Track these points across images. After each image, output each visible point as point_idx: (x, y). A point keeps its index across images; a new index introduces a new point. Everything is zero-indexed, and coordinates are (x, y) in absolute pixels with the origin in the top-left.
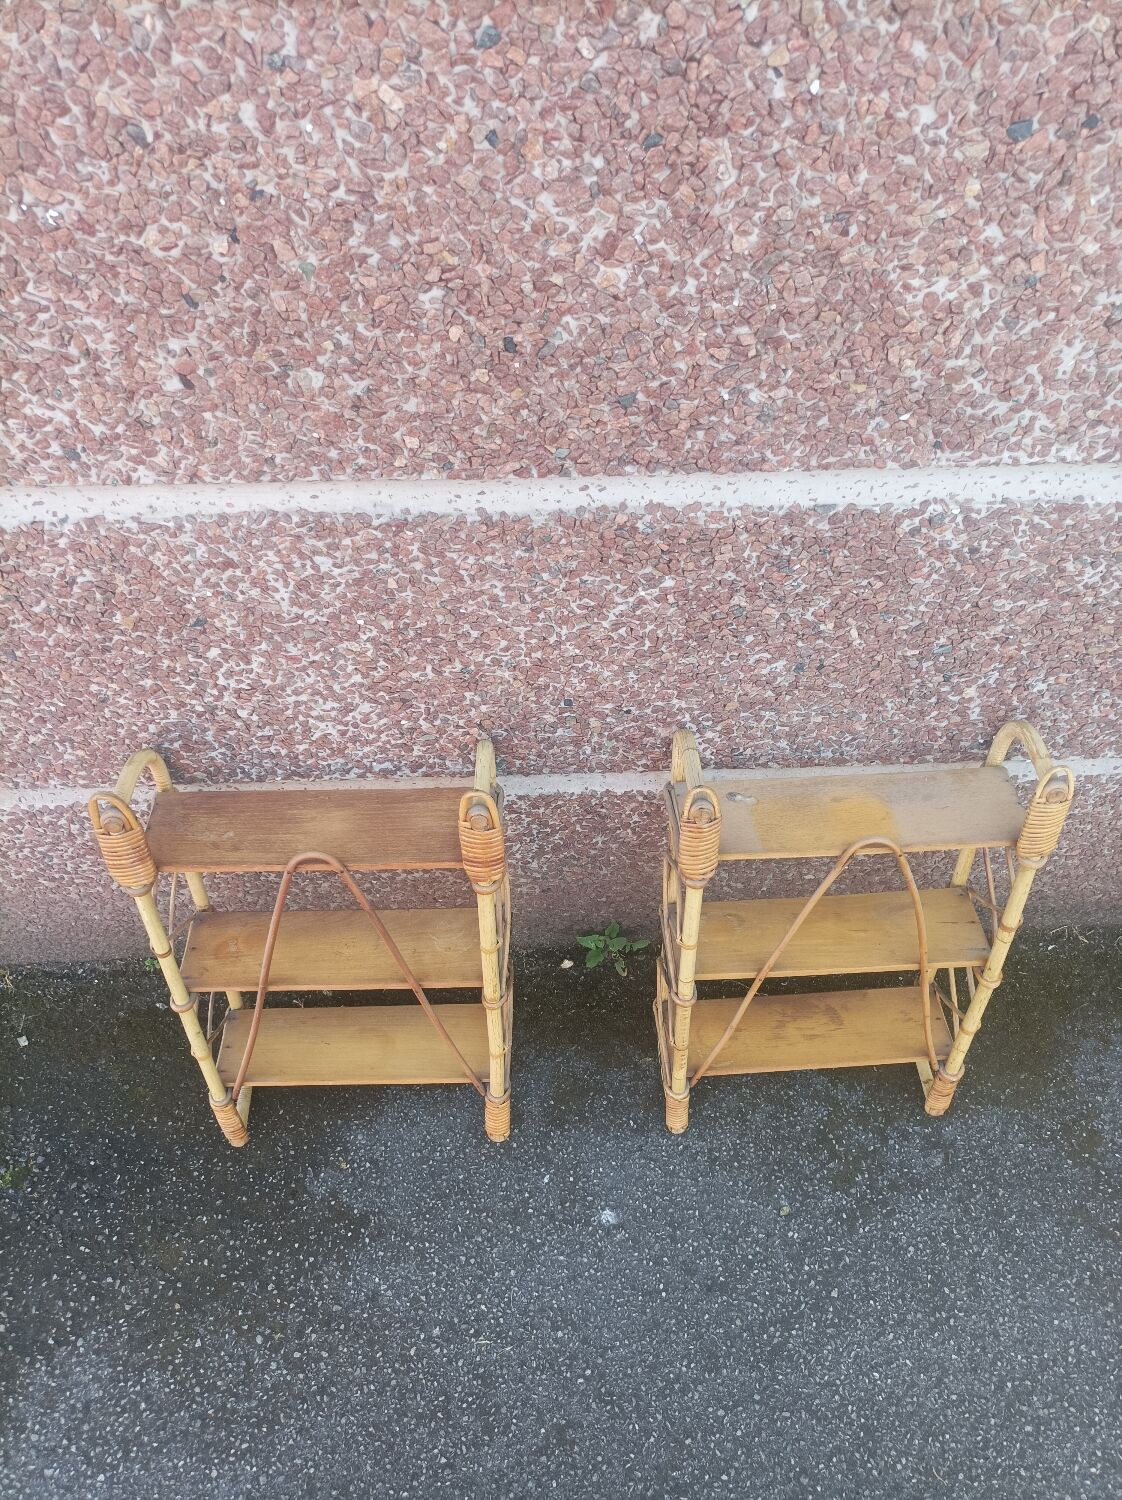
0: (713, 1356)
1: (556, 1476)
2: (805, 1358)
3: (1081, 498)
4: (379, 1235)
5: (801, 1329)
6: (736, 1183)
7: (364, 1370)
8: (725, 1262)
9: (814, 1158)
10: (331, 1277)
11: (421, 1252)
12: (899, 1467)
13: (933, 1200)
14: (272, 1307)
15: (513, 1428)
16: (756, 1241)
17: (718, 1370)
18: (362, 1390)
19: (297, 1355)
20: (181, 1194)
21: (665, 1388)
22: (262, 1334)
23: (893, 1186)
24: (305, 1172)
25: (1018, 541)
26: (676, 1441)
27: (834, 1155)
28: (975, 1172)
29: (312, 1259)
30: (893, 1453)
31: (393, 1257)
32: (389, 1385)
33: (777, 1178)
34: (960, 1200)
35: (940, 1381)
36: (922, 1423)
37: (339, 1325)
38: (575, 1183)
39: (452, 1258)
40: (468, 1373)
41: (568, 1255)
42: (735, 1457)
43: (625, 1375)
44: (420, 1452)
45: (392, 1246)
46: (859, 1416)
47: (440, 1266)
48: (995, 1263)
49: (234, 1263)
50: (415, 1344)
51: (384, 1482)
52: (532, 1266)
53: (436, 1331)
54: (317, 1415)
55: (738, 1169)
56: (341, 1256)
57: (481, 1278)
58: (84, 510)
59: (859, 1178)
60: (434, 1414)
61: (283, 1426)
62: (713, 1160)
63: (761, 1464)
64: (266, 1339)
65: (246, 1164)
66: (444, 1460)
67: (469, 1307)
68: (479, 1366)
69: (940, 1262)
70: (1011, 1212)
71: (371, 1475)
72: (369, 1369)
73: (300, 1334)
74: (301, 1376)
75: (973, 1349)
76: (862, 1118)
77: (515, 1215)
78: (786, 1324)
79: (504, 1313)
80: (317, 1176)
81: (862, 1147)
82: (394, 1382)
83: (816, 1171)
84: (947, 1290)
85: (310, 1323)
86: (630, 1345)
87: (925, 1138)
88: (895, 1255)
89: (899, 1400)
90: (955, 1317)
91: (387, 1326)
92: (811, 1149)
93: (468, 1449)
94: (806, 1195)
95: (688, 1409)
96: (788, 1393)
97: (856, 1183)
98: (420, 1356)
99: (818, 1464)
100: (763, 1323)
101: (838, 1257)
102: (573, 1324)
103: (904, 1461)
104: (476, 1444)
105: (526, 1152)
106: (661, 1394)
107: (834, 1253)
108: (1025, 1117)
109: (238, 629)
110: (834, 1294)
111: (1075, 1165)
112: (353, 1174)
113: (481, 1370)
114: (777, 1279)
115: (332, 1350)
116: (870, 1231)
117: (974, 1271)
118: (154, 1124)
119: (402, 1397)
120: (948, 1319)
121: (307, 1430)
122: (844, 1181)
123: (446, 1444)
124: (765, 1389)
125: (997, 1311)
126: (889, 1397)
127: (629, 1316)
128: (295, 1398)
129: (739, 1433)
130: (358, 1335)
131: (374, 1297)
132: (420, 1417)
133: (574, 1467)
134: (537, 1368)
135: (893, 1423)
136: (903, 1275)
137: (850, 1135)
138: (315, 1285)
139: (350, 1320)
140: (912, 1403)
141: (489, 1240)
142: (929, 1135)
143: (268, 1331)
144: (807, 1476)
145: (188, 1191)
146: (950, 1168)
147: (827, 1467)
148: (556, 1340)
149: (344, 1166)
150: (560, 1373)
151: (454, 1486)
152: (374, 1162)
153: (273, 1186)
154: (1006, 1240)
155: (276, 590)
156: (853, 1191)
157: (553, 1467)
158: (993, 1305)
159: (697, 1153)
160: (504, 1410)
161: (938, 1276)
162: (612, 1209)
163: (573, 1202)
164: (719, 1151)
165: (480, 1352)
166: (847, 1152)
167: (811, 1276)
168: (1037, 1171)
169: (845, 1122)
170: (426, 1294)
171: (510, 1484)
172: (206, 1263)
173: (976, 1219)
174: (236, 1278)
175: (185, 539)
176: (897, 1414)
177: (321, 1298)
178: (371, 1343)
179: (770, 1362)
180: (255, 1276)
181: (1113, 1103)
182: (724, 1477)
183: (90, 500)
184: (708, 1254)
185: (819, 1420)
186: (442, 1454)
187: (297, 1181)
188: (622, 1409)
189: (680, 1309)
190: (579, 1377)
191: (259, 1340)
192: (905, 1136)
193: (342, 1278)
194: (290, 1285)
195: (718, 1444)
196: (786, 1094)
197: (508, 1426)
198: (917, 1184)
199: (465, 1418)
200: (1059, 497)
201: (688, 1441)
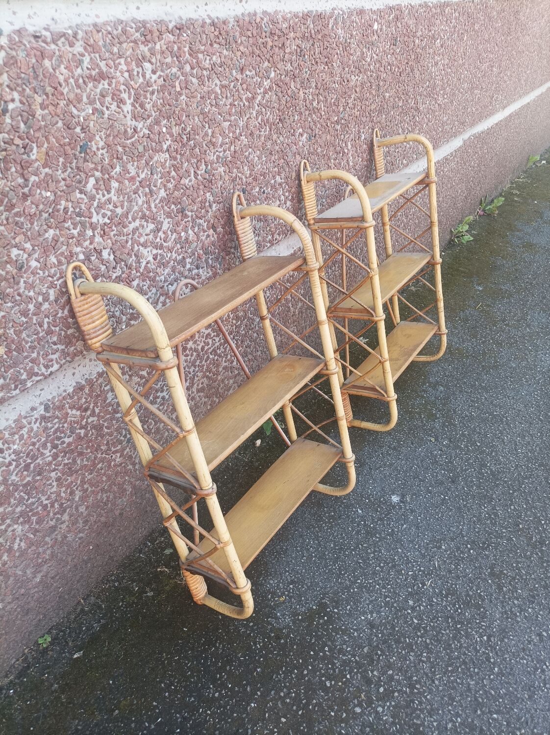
0: (485, 496)
1: (516, 589)
2: (501, 468)
4: (337, 603)
5: (488, 462)
6: (411, 447)
7: (412, 654)
8: (444, 470)
10: (345, 642)
11: (361, 587)
13: (457, 398)
14: (342, 690)
15: (482, 594)
16: (441, 455)
17: (492, 498)
18: (423, 662)
19: (381, 690)
20: (222, 713)
21: (491, 521)
22: (355, 706)
23: (444, 405)
24: (269, 623)
26: (518, 531)
28: (453, 382)
29: (327, 649)
31: (355, 604)
32: (428, 644)
33: (417, 434)
35: (530, 435)
37: (377, 654)
38: (370, 501)
39: (374, 573)
40: (442, 599)
41: (405, 523)
42: (535, 514)
43: (478, 532)
44: (475, 649)
45: (348, 599)
46: (534, 465)
47: (375, 581)
48: (492, 396)
49: (297, 700)
50: (412, 618)
51: (485, 678)
52: (402, 540)
53: (411, 603)
54: (425, 697)
55: (404, 443)
57: (394, 566)
58: (11, 23)
59: (434, 412)
60: (458, 630)
61: (423, 724)
62: (394, 449)
64: (360, 705)
65: (236, 656)
66: (485, 638)
67: (406, 579)
68: (441, 592)
69: (483, 409)
70: (474, 382)
71: (477, 683)
72: (413, 650)
73: (368, 682)
74: (396, 694)
75: (522, 419)
76: (409, 398)
77: (370, 533)
78: (483, 465)
79: (419, 565)
80: (277, 618)
82: (428, 641)
83: (422, 421)
84: (495, 413)
85: (366, 671)
86: (464, 523)
88: (473, 419)
89: (533, 450)
90: (507, 417)
91: (393, 627)
93: (484, 622)
94: (430, 430)
95: (505, 518)
96: (514, 481)
98: (421, 619)
100: (479, 473)
101: (463, 435)
102: (441, 540)
104: (483, 617)
105: (340, 511)
106: (494, 524)
107: (461, 435)
109: (104, 151)
110: (479, 444)
111: (466, 359)
112: (291, 597)
113: (444, 592)
114: (462, 457)
115: (390, 666)
116: (458, 420)
117: (492, 403)
118: (157, 707)
119: (438, 641)
120: (507, 419)
121: (432, 709)
123: (476, 632)
124: (509, 487)
125: (511, 405)
126: (530, 452)
127: (450, 516)
128: (408, 706)
129: (525, 506)
130: (390, 646)
131: (371, 625)
132: (454, 638)
133: (514, 578)
134: (456, 567)
136: (482, 421)
138: (344, 655)
139: (377, 646)
140: (536, 447)
142: (430, 385)
143: (356, 701)
145: (225, 707)
146: (447, 387)
148: (446, 551)
149: (282, 599)
150: (463, 558)
151: (502, 641)
152: (292, 582)
153: (265, 647)
154: (485, 389)
155: (125, 104)
156: (438, 416)
157: (510, 587)
158: (508, 405)
160: (471, 593)
161: (488, 412)
162: (393, 494)
163: (379, 506)
165: (433, 588)
167: (467, 447)
168: (463, 369)
169: (408, 402)
170: (386, 597)
171: (512, 612)
172: (283, 720)
173: (471, 392)
174: (308, 704)
175: (79, 48)
176: (538, 453)
177: (354, 656)
178: (398, 641)
179: (497, 479)
180: (314, 691)
182: (543, 522)
183: (14, 13)
184: (437, 473)
185: (530, 478)
186: (481, 636)
187: (271, 631)
188: (494, 543)
189: (457, 496)
190: (469, 551)
191: (358, 710)
193: (350, 637)
194: (334, 671)
195: (526, 516)
197: (480, 596)
198: (447, 398)
199: (467, 614)
201: (521, 526)
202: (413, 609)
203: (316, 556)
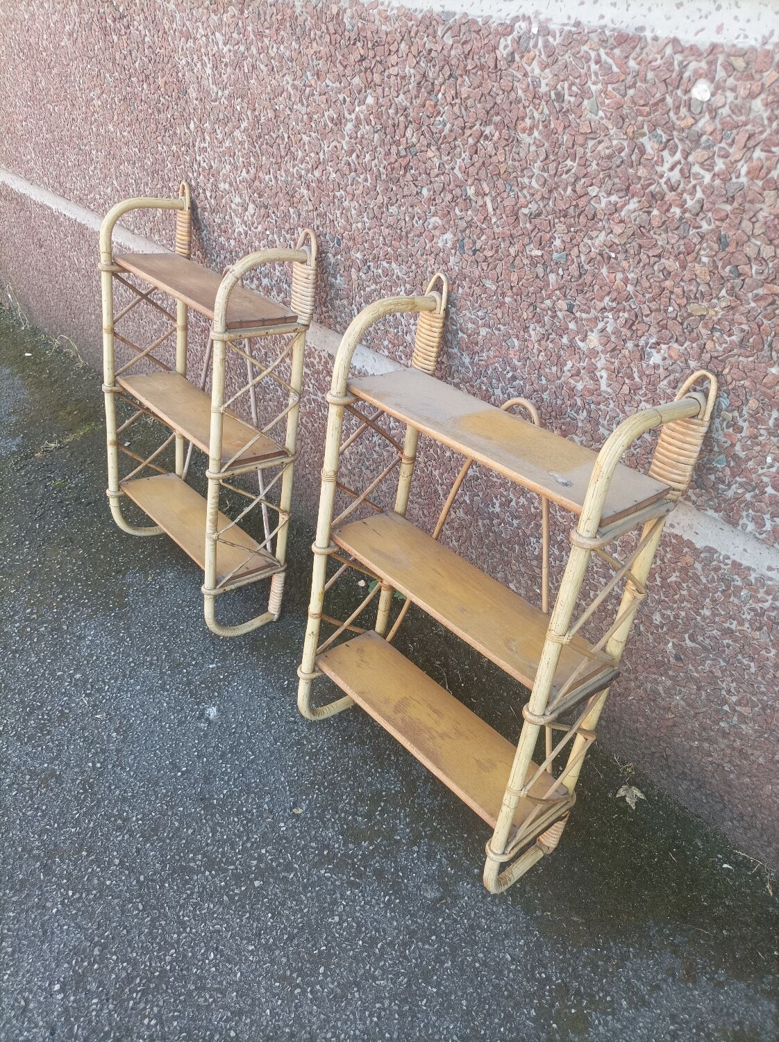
0: (155, 830)
1: (20, 791)
2: (192, 893)
3: (642, 29)
4: (119, 617)
5: (213, 877)
6: (293, 767)
7: (36, 661)
8: (229, 796)
9: (355, 804)
10: (81, 614)
11: (123, 640)
12: (146, 1021)
13: (393, 910)
14: (49, 604)
15: (40, 749)
16: (259, 806)
17: (147, 840)
18: (24, 667)
19: (29, 630)
21: (115, 816)
22: (32, 610)
24: (134, 568)
25: (593, 88)
27: (369, 815)
28: (447, 932)
29: (86, 601)
30: (156, 1009)
31: (111, 630)
32: (33, 676)
33: (319, 789)
34: (412, 933)
35: (240, 1013)
36: (193, 1019)
37: (56, 634)
38: (221, 680)
39: (128, 655)
40: (62, 706)
41: (169, 707)
42: (89, 892)
43: (110, 787)
45: (117, 626)
46: (170, 963)
47: (119, 653)
48: (379, 999)
49: (64, 576)
50: (64, 672)
52: (149, 694)
53: (78, 676)
55: (305, 761)
56: (95, 612)
57: (124, 675)
59: (365, 844)
60: (27, 706)
62: (298, 743)
63: (93, 912)
64: (31, 613)
67: (103, 681)
68: (69, 708)
69: (341, 949)
70: (438, 985)
72: (38, 662)
73: (41, 623)
74: (18, 639)
75: (287, 1026)
76: (417, 816)
77: (176, 667)
78: (210, 863)
79: (110, 699)
80: (136, 573)
81: (394, 830)
82: (36, 677)
83: (346, 812)
84: (322, 970)
85: (50, 623)
86: (131, 777)
87: (441, 872)
88: (322, 909)
89: (203, 988)
90: (304, 992)
91: (68, 654)
92: (361, 798)
93: (14, 736)
94: (321, 817)
95: (108, 840)
96: (158, 899)
97: (359, 844)
98: (59, 678)
99: (115, 953)
100: (201, 848)
101: (288, 867)
102: (126, 737)
103: (153, 1022)
104: (19, 737)
106: (108, 816)
107: (290, 863)
108: (539, 946)
109: (197, 103)
110: (257, 883)
111: (534, 1020)
112: (147, 586)
113: (67, 711)
114: (240, 837)
115: (40, 641)
116: (328, 879)
117: (357, 984)
119: (30, 686)
120: (298, 986)
122: (352, 835)
124: (152, 880)
125: (335, 1027)
126: (200, 978)
127: (151, 764)
129: (108, 883)
130: (55, 646)
131: (81, 638)
132: (22, 701)
133: (31, 797)
134: (85, 737)
135: (180, 995)
136: (310, 926)
137: (396, 817)
138: (73, 611)
139: (62, 637)
140: (206, 1000)
141: (151, 664)
142: (448, 875)
143: (35, 611)
144: (101, 951)
146: (434, 908)
147: (116, 962)
148: (109, 735)
149: (150, 579)
150: (89, 751)
152: (161, 588)
153: (117, 562)
154: (408, 996)
155: (206, 65)
156: (351, 846)
157: (26, 786)
158: (338, 1020)
159: (295, 731)
160: (48, 737)
161: (330, 956)
162: (218, 710)
163: (207, 687)
164: (309, 742)
165: (78, 703)
166: (380, 823)
167: (260, 858)
168: (496, 986)
169: (403, 807)
170: (98, 658)
172: (58, 567)
173: (405, 957)
174: (57, 582)
176: (189, 994)
177: (67, 618)
178: (54, 653)
179: (174, 872)
180: (63, 587)
181: (633, 1021)
182: (70, 893)
184: (227, 782)
185: (150, 933)
187: (127, 568)
188: (85, 800)
189: (176, 789)
190: (93, 762)
191: (28, 611)
192: (430, 856)
193: (84, 619)
194: (66, 602)
195: (93, 874)
196: (389, 755)
197: (39, 746)
198: (396, 888)
199: (33, 722)
200: (623, 26)
201: (84, 854)
202: (71, 676)
203: (177, 611)
